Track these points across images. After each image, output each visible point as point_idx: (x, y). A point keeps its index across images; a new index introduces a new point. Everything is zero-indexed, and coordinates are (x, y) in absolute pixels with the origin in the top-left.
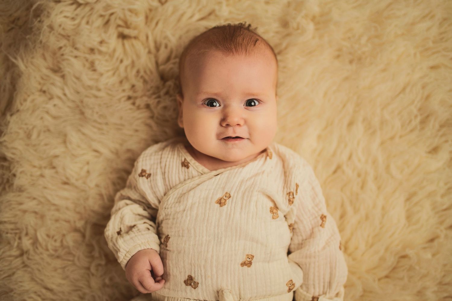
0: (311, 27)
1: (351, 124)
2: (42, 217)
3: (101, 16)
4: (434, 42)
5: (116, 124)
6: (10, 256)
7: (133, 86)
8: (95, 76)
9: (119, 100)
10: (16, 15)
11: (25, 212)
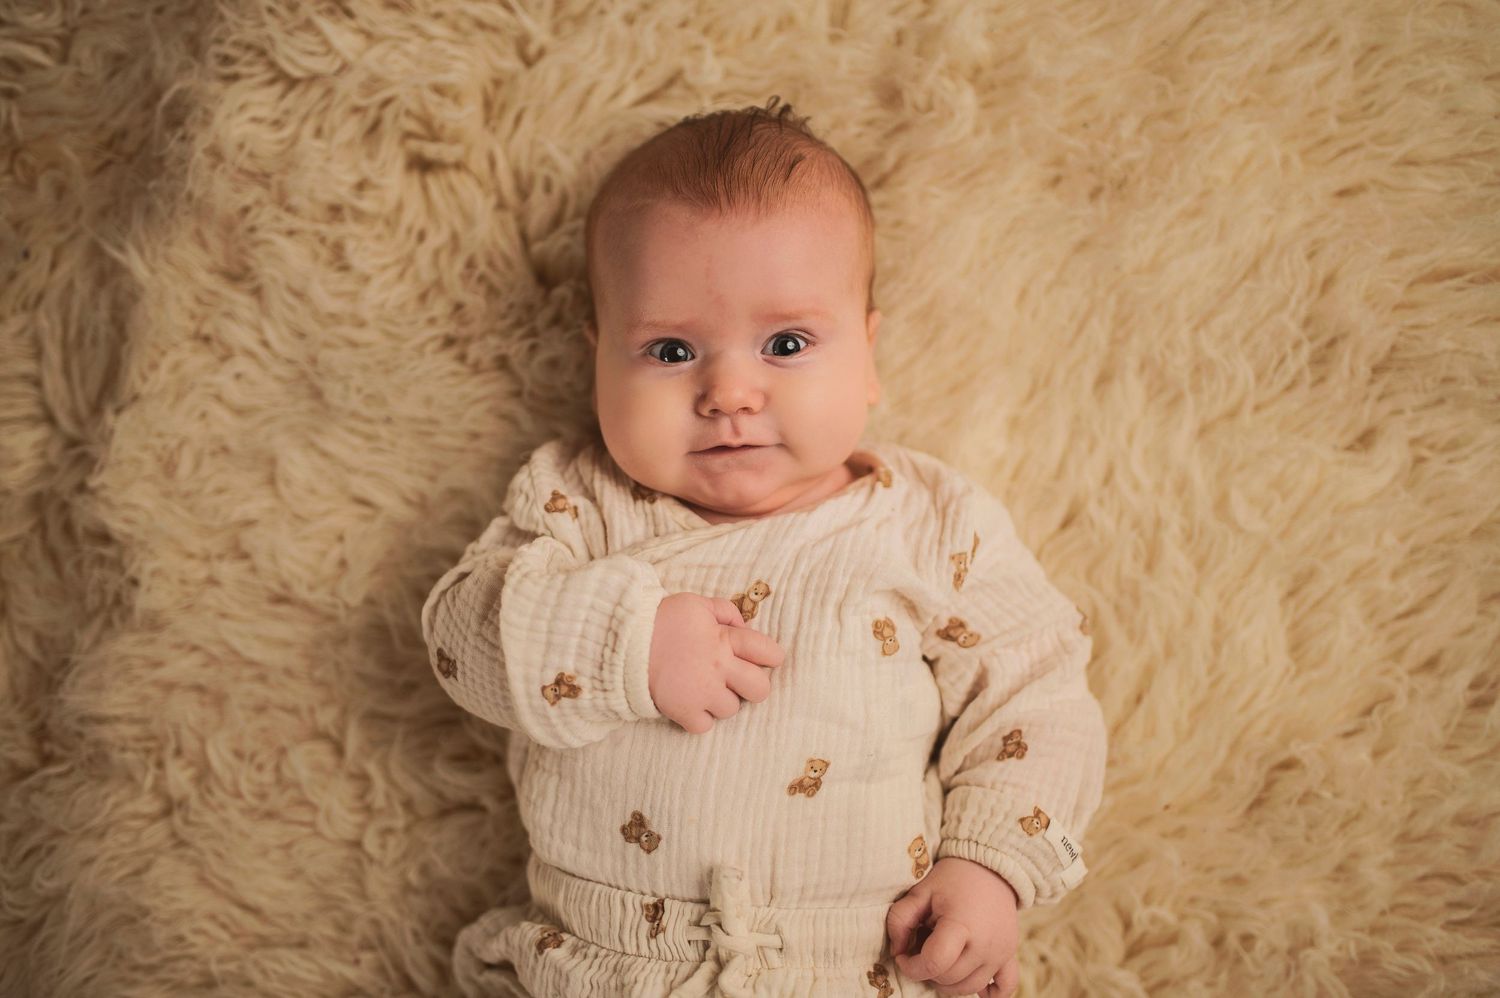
0: (968, 99)
1: (1104, 379)
2: (220, 700)
3: (356, 110)
4: (1341, 119)
5: (413, 420)
6: (135, 816)
7: (459, 307)
8: (348, 284)
9: (420, 349)
10: (116, 124)
11: (169, 687)
